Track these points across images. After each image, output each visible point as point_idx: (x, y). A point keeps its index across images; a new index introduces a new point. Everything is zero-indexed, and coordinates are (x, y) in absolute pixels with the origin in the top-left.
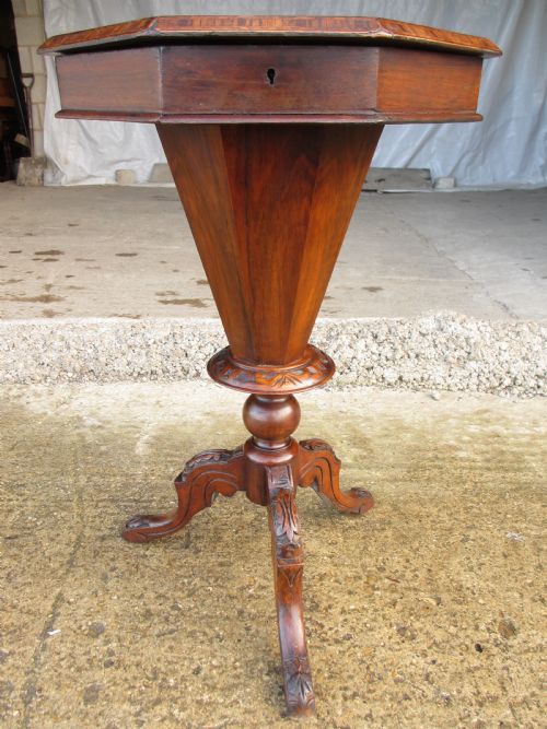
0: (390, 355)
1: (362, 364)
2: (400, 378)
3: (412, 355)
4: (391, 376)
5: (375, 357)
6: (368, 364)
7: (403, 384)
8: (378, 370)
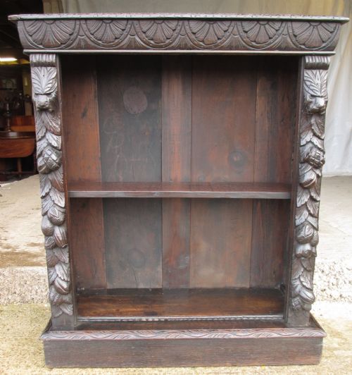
0: (335, 282)
1: (319, 288)
2: (341, 296)
3: (347, 282)
4: (336, 294)
5: (327, 284)
6: (323, 288)
7: (343, 299)
8: (328, 291)
